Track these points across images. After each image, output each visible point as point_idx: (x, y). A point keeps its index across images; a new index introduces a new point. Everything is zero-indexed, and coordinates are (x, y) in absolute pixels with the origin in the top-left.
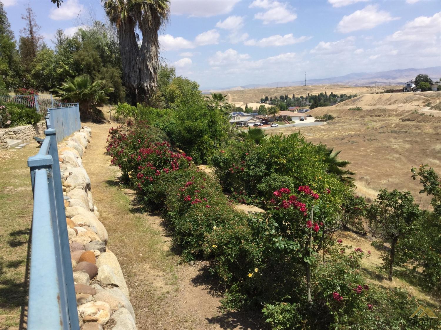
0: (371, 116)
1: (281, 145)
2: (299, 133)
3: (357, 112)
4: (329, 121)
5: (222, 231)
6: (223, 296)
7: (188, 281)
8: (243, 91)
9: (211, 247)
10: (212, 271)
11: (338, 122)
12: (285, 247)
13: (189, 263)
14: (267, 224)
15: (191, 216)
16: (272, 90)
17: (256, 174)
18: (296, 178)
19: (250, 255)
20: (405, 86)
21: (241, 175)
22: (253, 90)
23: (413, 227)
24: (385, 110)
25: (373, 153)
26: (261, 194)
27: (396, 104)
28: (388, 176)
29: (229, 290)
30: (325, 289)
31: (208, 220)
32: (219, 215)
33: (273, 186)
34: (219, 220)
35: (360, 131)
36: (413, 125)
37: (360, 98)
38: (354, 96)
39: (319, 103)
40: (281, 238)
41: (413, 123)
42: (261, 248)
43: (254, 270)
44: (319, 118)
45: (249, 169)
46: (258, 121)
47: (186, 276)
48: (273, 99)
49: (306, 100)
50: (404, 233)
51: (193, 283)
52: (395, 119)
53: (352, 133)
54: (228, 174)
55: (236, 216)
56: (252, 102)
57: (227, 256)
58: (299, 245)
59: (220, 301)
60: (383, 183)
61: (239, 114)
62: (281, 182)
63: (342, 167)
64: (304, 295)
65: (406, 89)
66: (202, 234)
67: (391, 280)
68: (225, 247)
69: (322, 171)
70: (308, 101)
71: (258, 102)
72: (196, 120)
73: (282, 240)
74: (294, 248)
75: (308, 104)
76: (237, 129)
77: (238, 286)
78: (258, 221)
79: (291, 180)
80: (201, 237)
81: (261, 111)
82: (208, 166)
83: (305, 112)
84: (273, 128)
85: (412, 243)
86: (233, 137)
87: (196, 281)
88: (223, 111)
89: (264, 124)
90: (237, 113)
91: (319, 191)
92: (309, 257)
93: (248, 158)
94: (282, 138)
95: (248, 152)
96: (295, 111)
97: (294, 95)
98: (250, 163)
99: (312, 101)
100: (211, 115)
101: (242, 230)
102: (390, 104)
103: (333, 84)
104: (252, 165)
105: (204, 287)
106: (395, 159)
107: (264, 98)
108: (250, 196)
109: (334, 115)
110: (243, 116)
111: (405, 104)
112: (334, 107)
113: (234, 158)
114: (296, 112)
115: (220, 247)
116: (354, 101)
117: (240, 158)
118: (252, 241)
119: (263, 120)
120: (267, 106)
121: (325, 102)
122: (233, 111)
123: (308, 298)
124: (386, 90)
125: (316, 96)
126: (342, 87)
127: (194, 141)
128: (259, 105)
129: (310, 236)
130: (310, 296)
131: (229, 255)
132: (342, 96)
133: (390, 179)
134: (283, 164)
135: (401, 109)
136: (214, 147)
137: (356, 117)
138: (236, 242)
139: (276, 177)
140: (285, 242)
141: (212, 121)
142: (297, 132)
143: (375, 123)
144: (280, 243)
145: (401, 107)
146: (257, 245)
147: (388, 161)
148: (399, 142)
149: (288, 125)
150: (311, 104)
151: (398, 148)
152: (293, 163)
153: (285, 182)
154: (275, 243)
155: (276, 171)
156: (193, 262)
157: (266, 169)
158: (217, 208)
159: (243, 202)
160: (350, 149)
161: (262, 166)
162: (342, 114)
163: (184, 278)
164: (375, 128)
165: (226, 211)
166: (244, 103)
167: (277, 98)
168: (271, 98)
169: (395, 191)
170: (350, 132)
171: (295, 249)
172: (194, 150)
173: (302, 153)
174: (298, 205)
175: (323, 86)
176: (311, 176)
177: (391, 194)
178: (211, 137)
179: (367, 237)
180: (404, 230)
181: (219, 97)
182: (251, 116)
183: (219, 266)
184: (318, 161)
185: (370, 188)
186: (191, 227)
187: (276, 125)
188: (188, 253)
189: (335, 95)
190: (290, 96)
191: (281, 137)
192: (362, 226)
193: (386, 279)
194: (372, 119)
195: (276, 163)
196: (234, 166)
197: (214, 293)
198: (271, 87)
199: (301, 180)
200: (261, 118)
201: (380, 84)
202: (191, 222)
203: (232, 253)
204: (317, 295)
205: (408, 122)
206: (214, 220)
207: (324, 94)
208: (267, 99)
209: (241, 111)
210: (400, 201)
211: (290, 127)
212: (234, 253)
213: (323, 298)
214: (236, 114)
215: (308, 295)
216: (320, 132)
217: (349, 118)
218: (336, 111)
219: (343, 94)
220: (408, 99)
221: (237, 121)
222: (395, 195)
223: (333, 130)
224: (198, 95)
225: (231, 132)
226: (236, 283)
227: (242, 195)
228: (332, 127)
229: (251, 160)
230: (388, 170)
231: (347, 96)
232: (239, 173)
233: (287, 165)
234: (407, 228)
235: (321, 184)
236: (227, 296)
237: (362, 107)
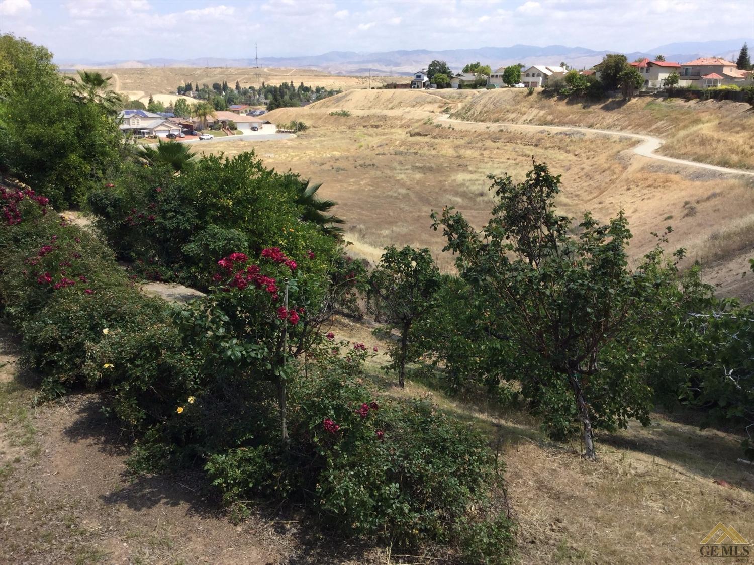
0: (365, 127)
1: (222, 174)
2: (253, 153)
3: (343, 119)
4: (299, 133)
5: (122, 337)
6: (129, 453)
7: (58, 435)
8: (142, 70)
9: (101, 367)
10: (106, 411)
11: (315, 135)
12: (242, 354)
13: (57, 400)
14: (210, 319)
15: (55, 313)
16: (198, 72)
17: (178, 226)
18: (252, 232)
19: (178, 374)
20: (413, 78)
21: (150, 230)
22: (162, 69)
23: (432, 302)
24: (384, 118)
25: (369, 187)
26: (189, 261)
27: (402, 108)
28: (391, 223)
29: (140, 440)
30: (310, 417)
31: (91, 317)
32: (113, 306)
33: (212, 247)
34: (113, 316)
35: (348, 150)
36: (426, 143)
37: (346, 95)
38: (338, 92)
39: (281, 100)
40: (235, 341)
41: (426, 139)
42: (198, 360)
43: (186, 401)
44: (284, 127)
45: (165, 218)
46: (174, 128)
47: (54, 425)
48: (200, 88)
49: (260, 94)
50: (421, 313)
51: (69, 436)
52: (400, 132)
53: (337, 154)
54: (125, 229)
55: (147, 305)
56: (161, 93)
57: (133, 381)
58: (266, 350)
59: (124, 462)
60: (385, 234)
61: (138, 113)
62: (225, 239)
63: (324, 211)
64: (276, 430)
65: (415, 84)
66: (80, 345)
67: (402, 385)
68: (129, 365)
69: (293, 219)
70: (263, 96)
71: (172, 93)
72: (51, 123)
73: (236, 344)
74: (257, 355)
75: (264, 100)
76: (135, 141)
77: (158, 431)
78: (192, 315)
79: (243, 236)
80: (78, 350)
81: (178, 110)
82: (81, 214)
83: (260, 114)
84: (203, 142)
85: (430, 326)
86: (129, 158)
87: (74, 432)
88: (105, 108)
89: (186, 133)
90: (133, 112)
91: (290, 253)
92: (283, 367)
93: (160, 198)
94: (223, 162)
95: (161, 185)
96: (242, 112)
97: (237, 83)
98: (166, 207)
99: (270, 96)
100: (81, 114)
101: (160, 332)
102: (392, 108)
103: (303, 68)
104: (171, 210)
105: (90, 440)
106: (400, 197)
107: (183, 85)
108: (168, 266)
109: (307, 123)
110: (146, 117)
111: (414, 109)
112: (306, 109)
113: (133, 198)
114: (244, 115)
115: (118, 366)
116: (338, 100)
117: (146, 196)
118: (181, 350)
119: (185, 126)
120: (191, 101)
121: (291, 99)
122: (126, 107)
123: (282, 434)
124: (385, 84)
125: (275, 88)
126: (318, 75)
127: (49, 164)
128: (175, 99)
129: (284, 332)
130: (285, 430)
131: (138, 378)
132: (318, 90)
133: (394, 228)
134: (227, 208)
135: (408, 117)
136: (92, 176)
137: (343, 128)
138: (150, 355)
139: (216, 231)
140: (243, 346)
141: (84, 127)
142: (249, 151)
143: (370, 138)
144: (234, 349)
145: (408, 112)
146: (189, 355)
147: (391, 199)
148: (407, 169)
149: (230, 136)
150: (268, 101)
151: (405, 179)
152: (244, 206)
153: (232, 239)
154: (224, 350)
155: (216, 220)
156: (65, 397)
157: (196, 217)
158: (109, 294)
159: (156, 278)
160: (335, 181)
161: (190, 212)
162: (320, 122)
163: (49, 430)
164: (370, 146)
165: (126, 298)
166: (146, 93)
167: (207, 87)
168: (197, 87)
169: (407, 249)
170: (334, 153)
171: (259, 357)
172: (49, 182)
173: (259, 188)
174: (263, 282)
175: (286, 72)
176: (276, 227)
177: (401, 253)
178: (84, 158)
179: (363, 321)
180: (420, 308)
181: (95, 80)
182: (160, 118)
183: (119, 401)
184: (285, 202)
185: (366, 243)
186: (56, 334)
187: (209, 137)
188: (54, 382)
189: (306, 88)
190: (232, 86)
191: (221, 158)
192: (356, 304)
193: (396, 385)
194: (366, 132)
195: (214, 205)
196: (134, 212)
197: (111, 449)
198: (195, 67)
199: (261, 235)
200: (180, 124)
201: (377, 73)
202: (56, 324)
203: (143, 375)
204: (297, 429)
205: (418, 138)
206: (103, 316)
207: (289, 85)
208: (188, 88)
209: (141, 108)
210: (414, 264)
211: (234, 141)
212: (147, 374)
213: (307, 432)
214: (132, 115)
215: (282, 429)
216: (286, 152)
217: (332, 128)
218: (311, 116)
219: (321, 86)
220: (418, 100)
221: (135, 126)
222: (407, 254)
223: (307, 148)
224: (51, 72)
225: (125, 149)
226: (154, 426)
227: (154, 266)
228: (304, 143)
229: (167, 201)
230: (391, 214)
231: (326, 91)
232: (145, 224)
233: (234, 209)
234: (425, 304)
235: (293, 241)
236: (138, 451)
237: (350, 110)
